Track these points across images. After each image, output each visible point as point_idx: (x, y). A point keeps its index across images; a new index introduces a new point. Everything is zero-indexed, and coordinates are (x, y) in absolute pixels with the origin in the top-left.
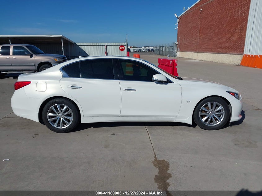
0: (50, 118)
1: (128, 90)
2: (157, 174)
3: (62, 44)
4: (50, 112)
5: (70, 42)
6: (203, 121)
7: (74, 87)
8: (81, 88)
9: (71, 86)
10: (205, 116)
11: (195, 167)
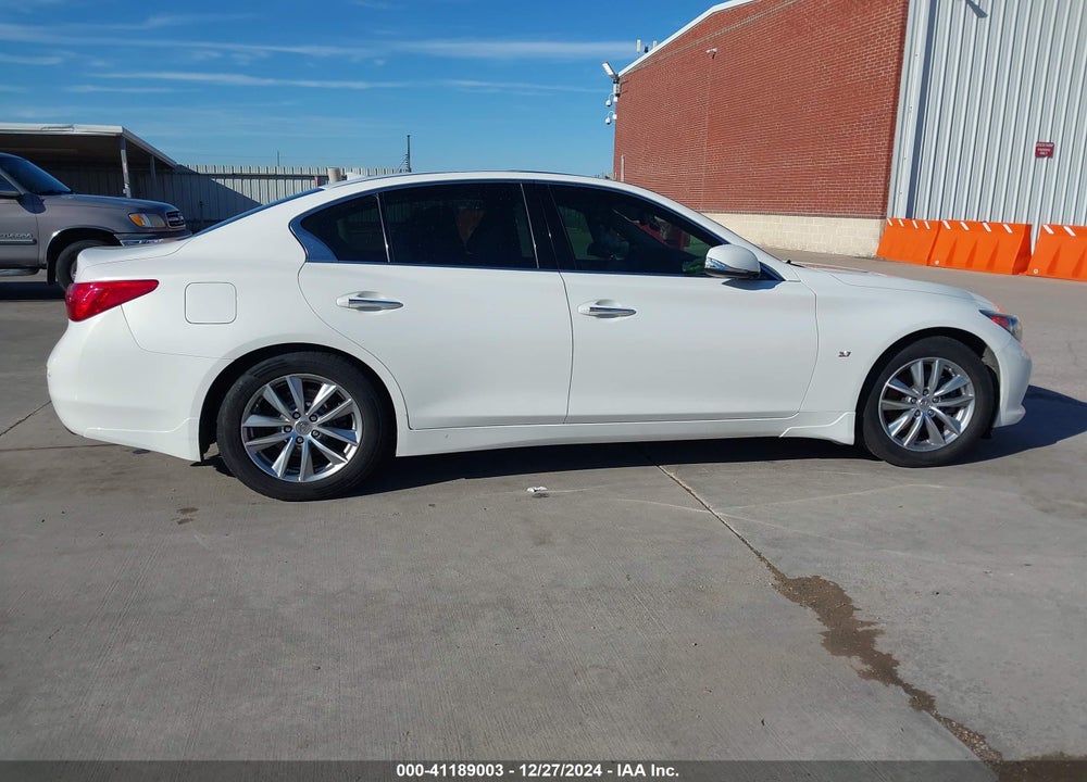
0: (250, 439)
1: (603, 312)
2: (821, 627)
3: (125, 165)
4: (252, 413)
5: (156, 159)
6: (893, 434)
7: (364, 304)
8: (399, 305)
9: (354, 297)
10: (899, 413)
11: (948, 594)
